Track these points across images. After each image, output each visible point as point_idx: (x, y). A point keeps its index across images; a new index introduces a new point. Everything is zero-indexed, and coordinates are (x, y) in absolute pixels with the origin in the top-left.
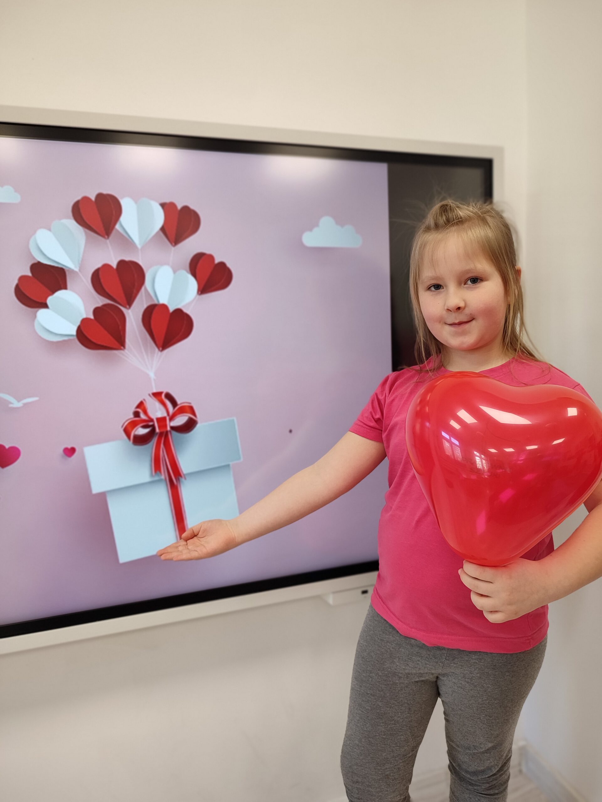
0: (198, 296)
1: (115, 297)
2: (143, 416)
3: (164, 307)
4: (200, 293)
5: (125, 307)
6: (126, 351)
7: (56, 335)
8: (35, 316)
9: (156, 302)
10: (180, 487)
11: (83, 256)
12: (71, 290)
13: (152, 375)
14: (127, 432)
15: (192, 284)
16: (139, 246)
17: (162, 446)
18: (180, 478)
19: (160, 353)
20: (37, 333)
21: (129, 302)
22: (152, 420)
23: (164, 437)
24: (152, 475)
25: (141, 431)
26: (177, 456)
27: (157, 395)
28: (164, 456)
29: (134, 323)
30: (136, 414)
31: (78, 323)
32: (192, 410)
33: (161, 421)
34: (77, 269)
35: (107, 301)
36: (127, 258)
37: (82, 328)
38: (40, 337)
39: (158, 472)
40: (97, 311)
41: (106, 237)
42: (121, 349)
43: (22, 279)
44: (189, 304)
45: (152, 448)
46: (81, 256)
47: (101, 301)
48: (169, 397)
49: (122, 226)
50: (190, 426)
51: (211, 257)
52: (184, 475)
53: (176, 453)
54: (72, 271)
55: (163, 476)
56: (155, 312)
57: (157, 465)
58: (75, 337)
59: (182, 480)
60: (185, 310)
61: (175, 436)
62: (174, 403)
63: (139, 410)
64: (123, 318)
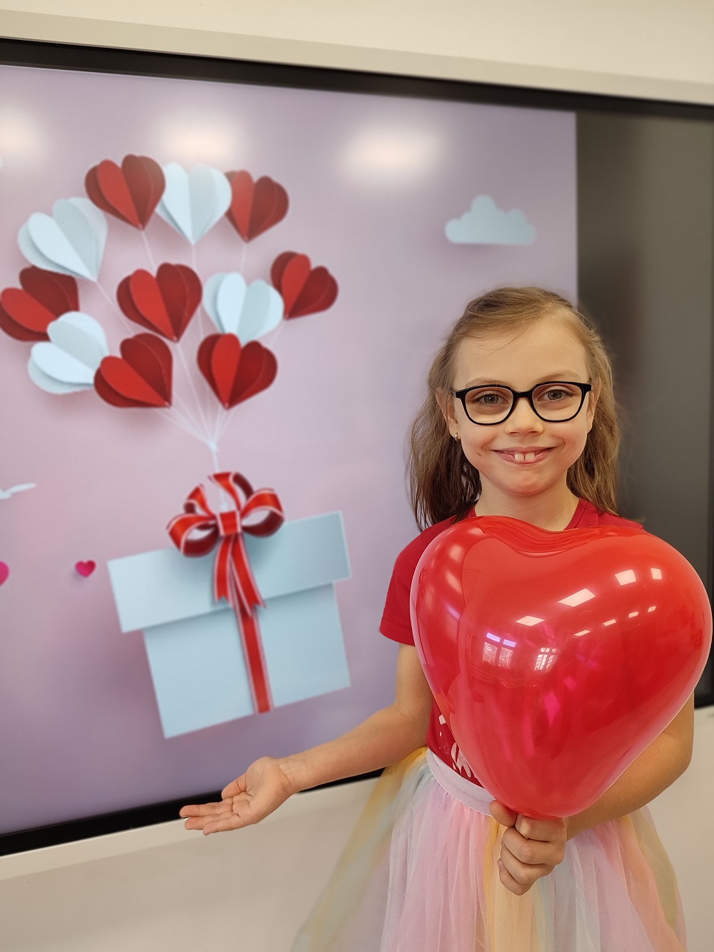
0: (285, 322)
1: (154, 323)
2: (199, 511)
3: (232, 339)
5: (170, 338)
6: (173, 408)
7: (62, 383)
8: (28, 354)
9: (219, 331)
10: (257, 618)
11: (104, 257)
12: (85, 312)
13: (213, 446)
14: (175, 535)
15: (275, 302)
16: (192, 241)
17: (229, 557)
18: (257, 606)
19: (225, 412)
20: (31, 382)
21: (177, 331)
22: (213, 517)
24: (213, 603)
25: (197, 534)
26: (252, 573)
28: (232, 572)
29: (185, 365)
30: (190, 508)
31: (97, 365)
32: (274, 500)
33: (229, 518)
34: (94, 278)
35: (143, 330)
36: (174, 260)
37: (103, 373)
38: (37, 387)
39: (223, 598)
40: (126, 346)
41: (141, 226)
42: (165, 406)
43: (8, 293)
44: (270, 334)
45: (214, 561)
46: (101, 256)
47: (132, 330)
48: (240, 480)
49: (165, 209)
50: (272, 525)
51: (304, 260)
53: (250, 568)
54: (87, 282)
55: (231, 603)
56: (217, 347)
57: (221, 587)
60: (267, 344)
61: (249, 541)
62: (247, 489)
63: (194, 502)
64: (167, 357)
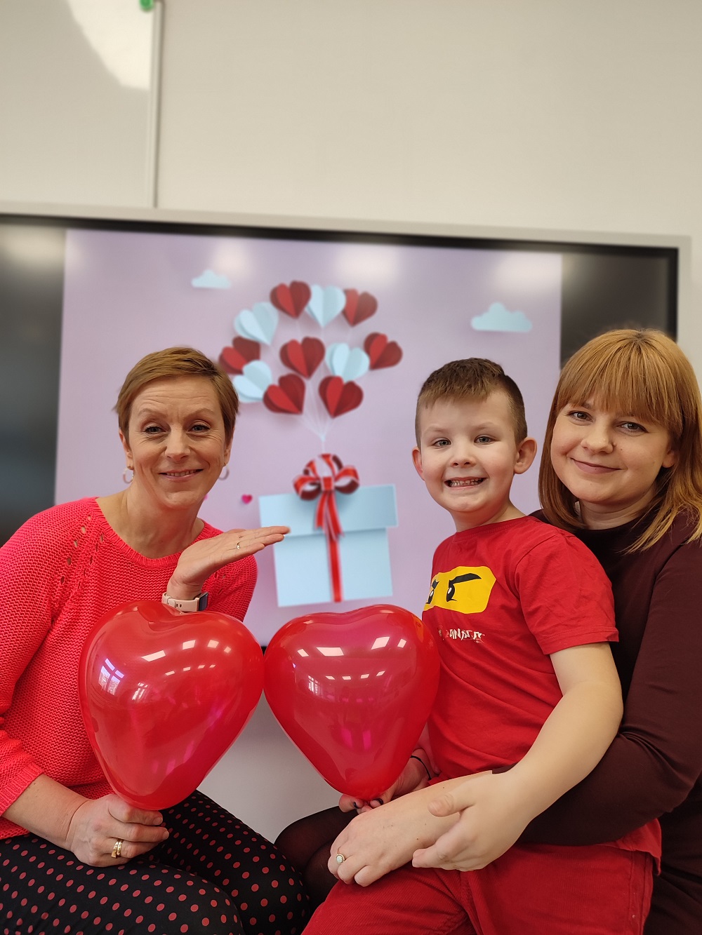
0: (370, 371)
1: (298, 368)
2: (311, 474)
3: (339, 380)
4: (371, 368)
5: (305, 376)
6: (303, 415)
7: (247, 398)
9: (331, 374)
10: (338, 542)
12: (262, 361)
13: (323, 438)
14: (297, 487)
15: (365, 360)
16: (322, 326)
17: (326, 504)
18: (339, 534)
19: (331, 419)
21: (309, 373)
22: (318, 478)
23: (328, 496)
24: (314, 529)
25: (308, 488)
26: (337, 514)
27: (325, 457)
28: (327, 512)
29: (312, 392)
30: (306, 472)
31: (265, 388)
32: (354, 473)
33: (327, 480)
34: (269, 344)
35: (291, 372)
36: (312, 335)
37: (268, 394)
39: (320, 527)
40: (283, 380)
41: (296, 317)
42: (299, 414)
43: (226, 350)
44: (361, 378)
45: (317, 504)
46: (274, 332)
47: (285, 371)
48: (336, 459)
49: (310, 309)
50: (352, 488)
51: (383, 338)
52: (343, 532)
53: (337, 511)
54: (266, 346)
55: (324, 531)
56: (330, 384)
57: (319, 520)
58: (262, 401)
59: (341, 537)
60: (360, 384)
61: (338, 496)
62: (340, 465)
63: (310, 469)
64: (302, 387)
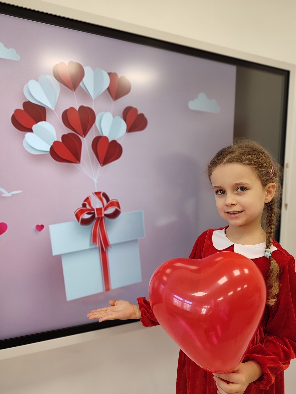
0: (127, 134)
1: (76, 129)
4: (128, 131)
6: (80, 164)
7: (37, 150)
8: (24, 137)
10: (107, 252)
11: (58, 101)
12: (48, 122)
16: (93, 98)
18: (108, 247)
19: (101, 167)
20: (24, 148)
24: (91, 245)
26: (107, 233)
28: (99, 233)
29: (87, 147)
30: (84, 205)
31: (52, 144)
33: (99, 210)
34: (53, 109)
35: (71, 131)
36: (85, 105)
37: (54, 148)
38: (26, 151)
39: (95, 243)
40: (64, 137)
41: (73, 90)
42: (78, 163)
43: (17, 111)
44: (121, 138)
45: (92, 227)
46: (56, 100)
47: (67, 131)
48: (105, 195)
49: (84, 84)
50: (116, 214)
51: (136, 110)
52: (110, 245)
53: (106, 231)
55: (98, 245)
56: (99, 141)
57: (94, 238)
58: (49, 153)
59: (109, 248)
61: (106, 220)
62: (107, 199)
63: (86, 203)
64: (80, 143)
